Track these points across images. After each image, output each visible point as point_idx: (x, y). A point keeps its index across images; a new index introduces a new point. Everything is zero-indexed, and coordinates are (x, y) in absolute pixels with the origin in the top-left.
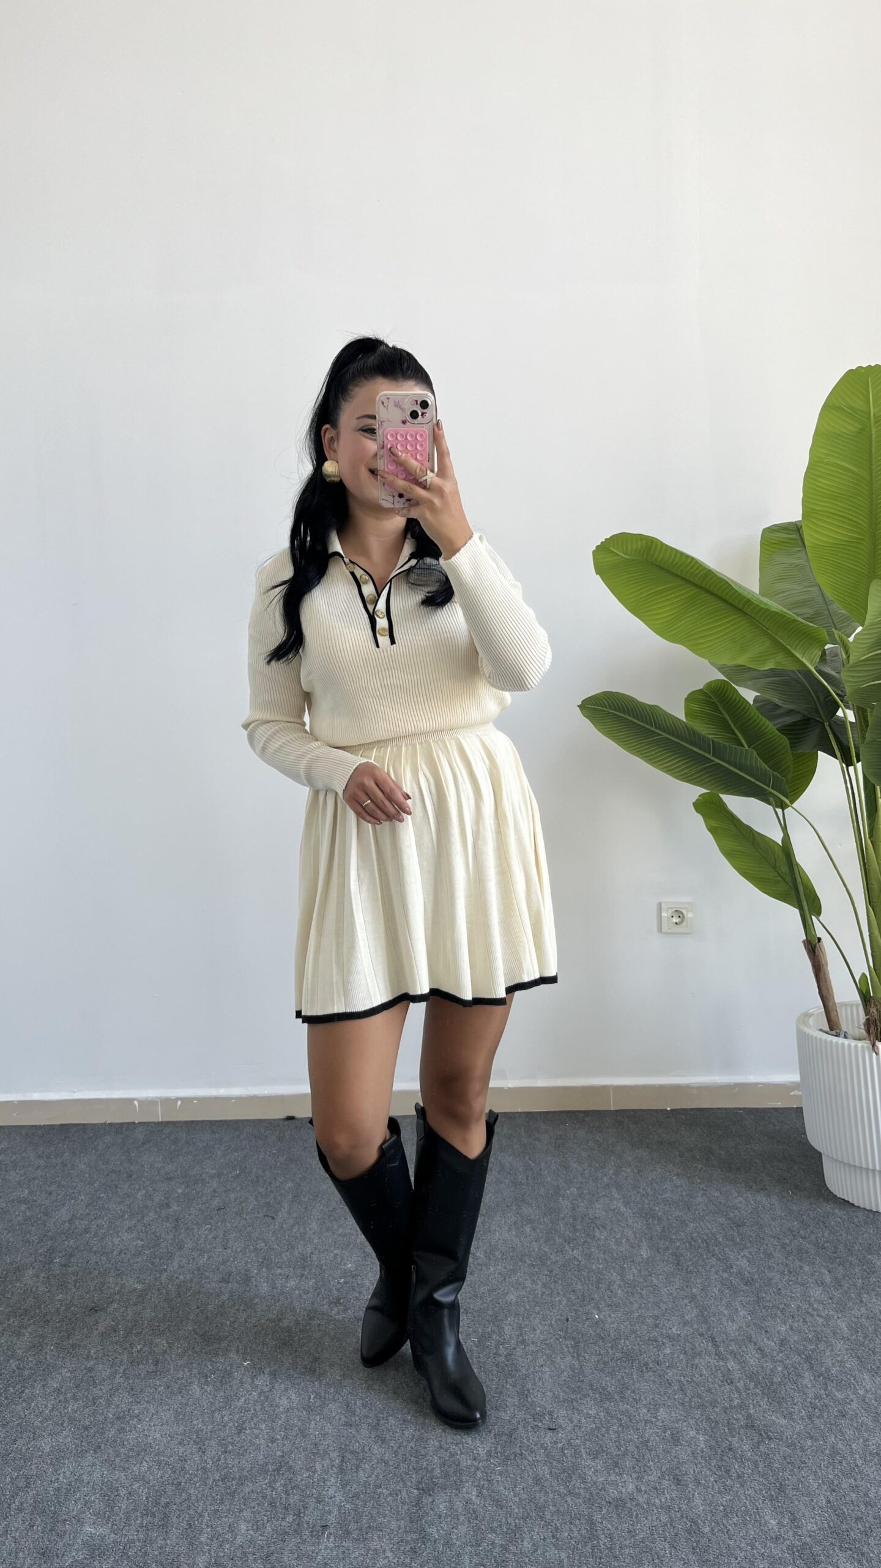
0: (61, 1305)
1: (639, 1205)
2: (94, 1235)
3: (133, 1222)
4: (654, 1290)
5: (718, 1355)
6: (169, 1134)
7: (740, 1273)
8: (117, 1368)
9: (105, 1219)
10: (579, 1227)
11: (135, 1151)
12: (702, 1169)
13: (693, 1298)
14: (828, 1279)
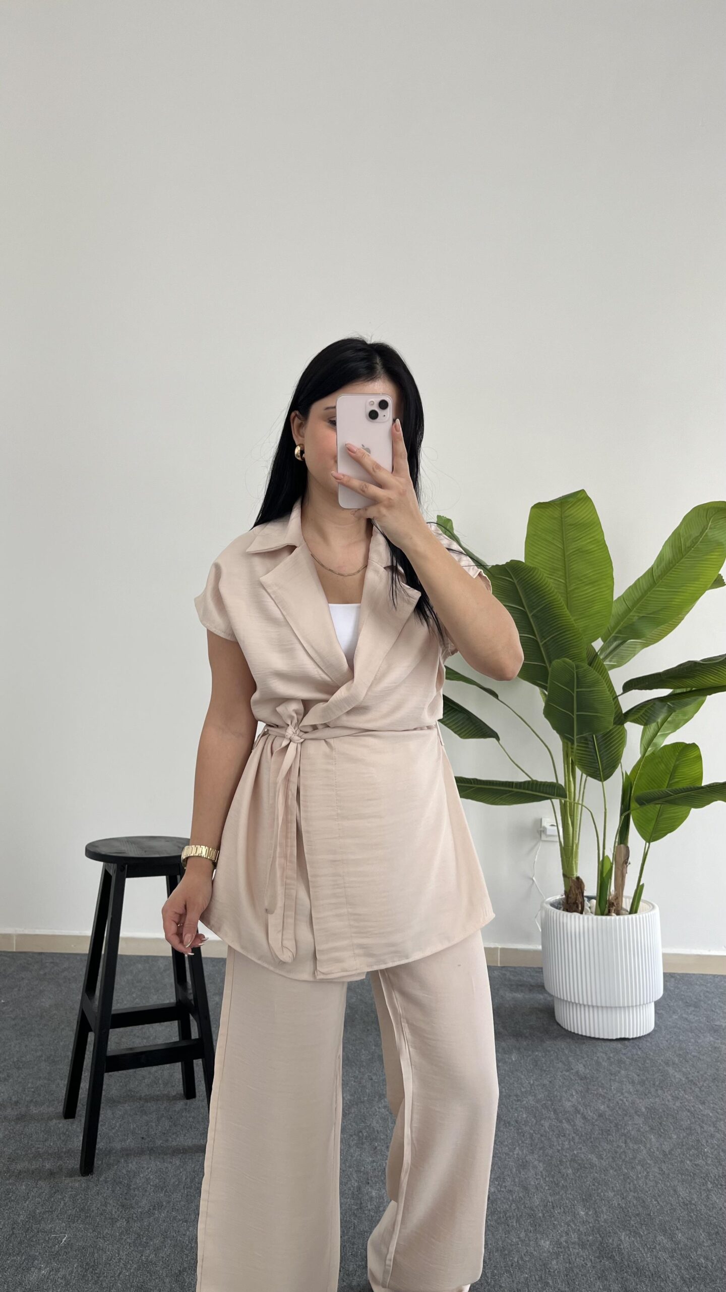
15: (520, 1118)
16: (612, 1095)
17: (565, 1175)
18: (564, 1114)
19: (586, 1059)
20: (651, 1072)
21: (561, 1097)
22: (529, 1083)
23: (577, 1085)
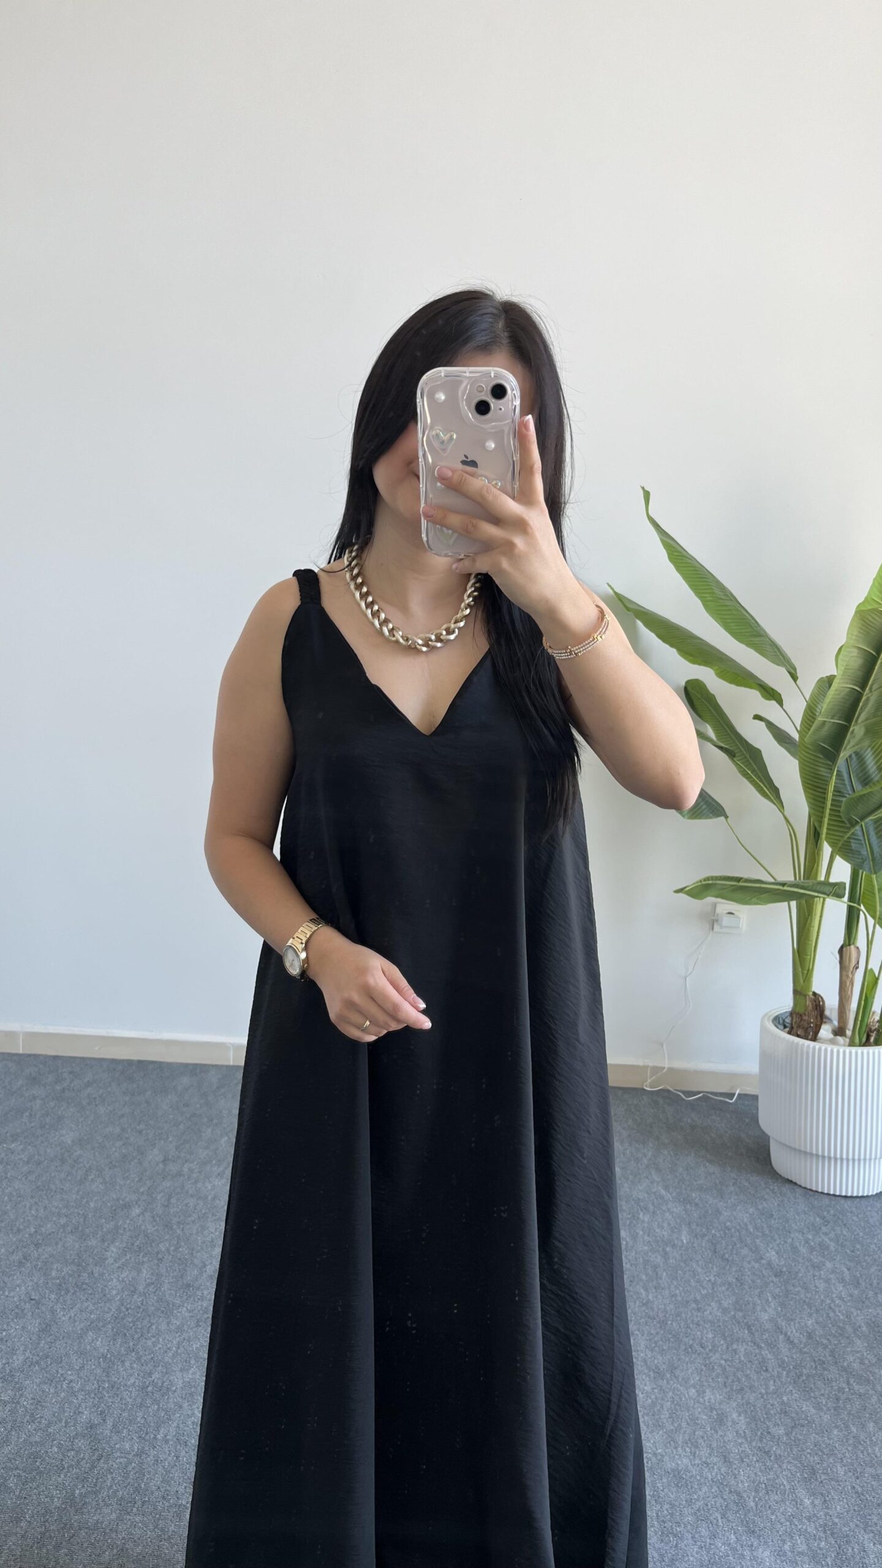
0: (170, 1246)
1: (678, 1190)
2: (188, 1178)
3: (221, 1169)
4: (695, 1274)
5: (755, 1344)
7: (769, 1264)
11: (212, 1096)
13: (729, 1285)
15: (705, 1339)
16: (819, 1301)
17: (777, 1437)
18: (762, 1334)
19: (778, 1242)
20: (864, 1264)
21: (754, 1304)
22: (710, 1281)
23: (772, 1284)
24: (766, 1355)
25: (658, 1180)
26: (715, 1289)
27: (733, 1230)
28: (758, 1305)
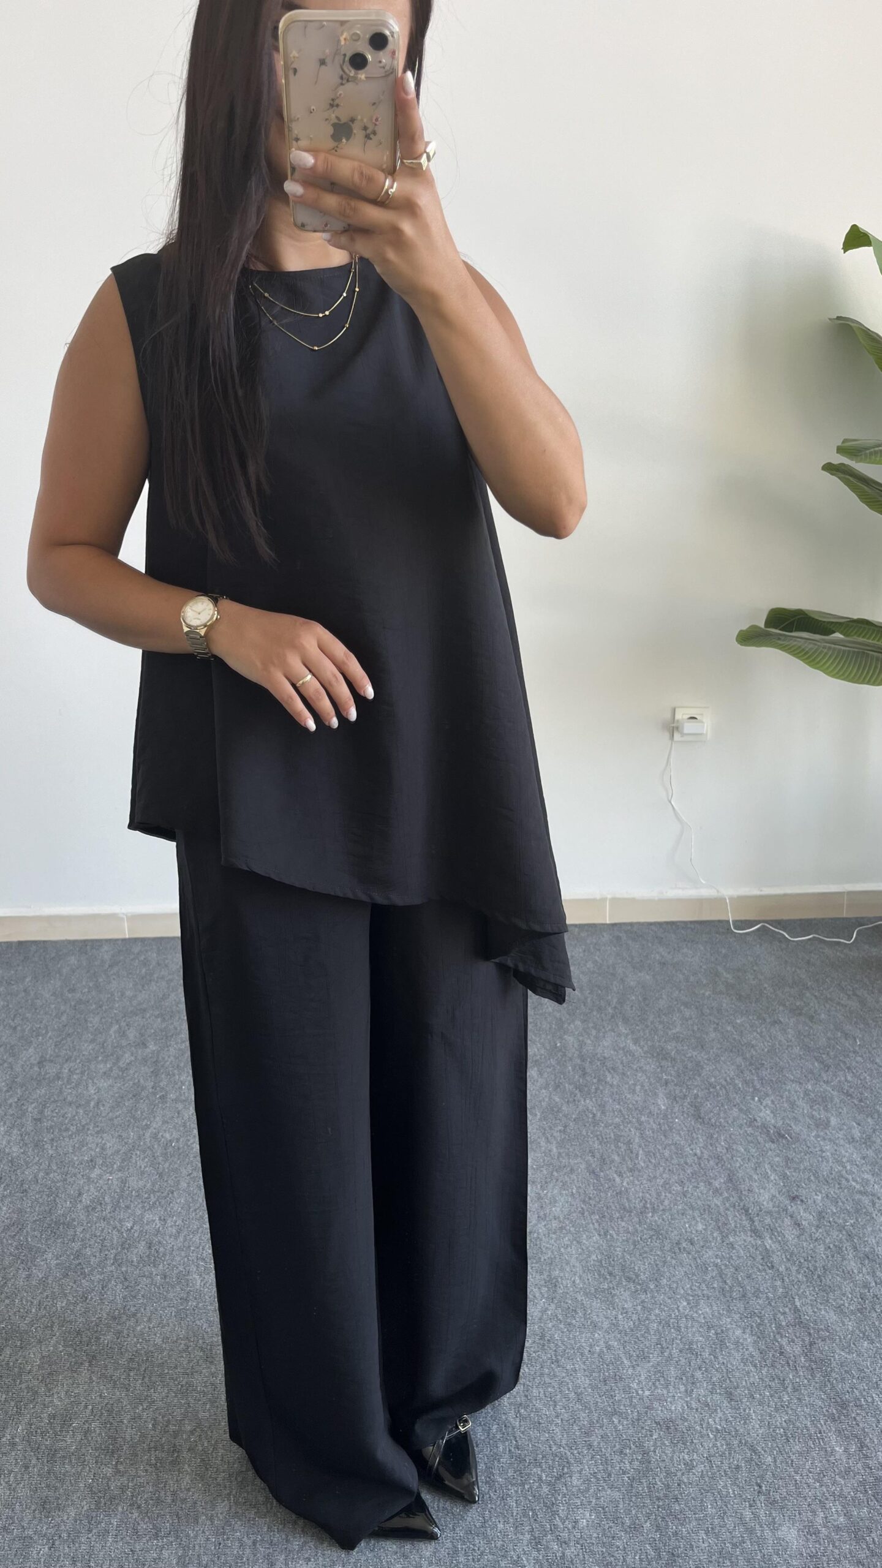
0: (39, 1170)
1: (650, 1043)
2: (68, 1081)
3: (108, 1066)
4: (677, 1149)
5: (755, 1232)
6: (138, 954)
7: (764, 1127)
8: (107, 1252)
9: (78, 1061)
10: (588, 1070)
11: (104, 976)
12: (710, 996)
13: (719, 1159)
14: (856, 1133)
24: (771, 1247)
25: (626, 1032)
26: (702, 1165)
27: (718, 1087)
28: (756, 1181)
